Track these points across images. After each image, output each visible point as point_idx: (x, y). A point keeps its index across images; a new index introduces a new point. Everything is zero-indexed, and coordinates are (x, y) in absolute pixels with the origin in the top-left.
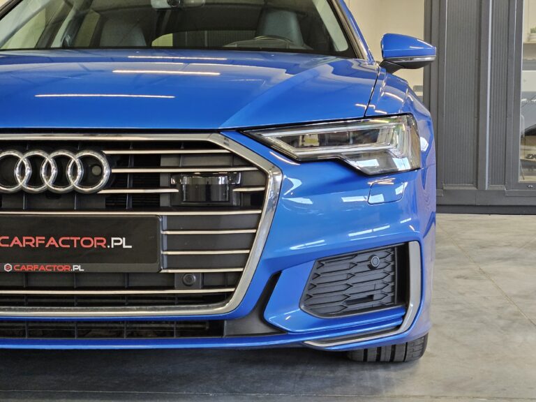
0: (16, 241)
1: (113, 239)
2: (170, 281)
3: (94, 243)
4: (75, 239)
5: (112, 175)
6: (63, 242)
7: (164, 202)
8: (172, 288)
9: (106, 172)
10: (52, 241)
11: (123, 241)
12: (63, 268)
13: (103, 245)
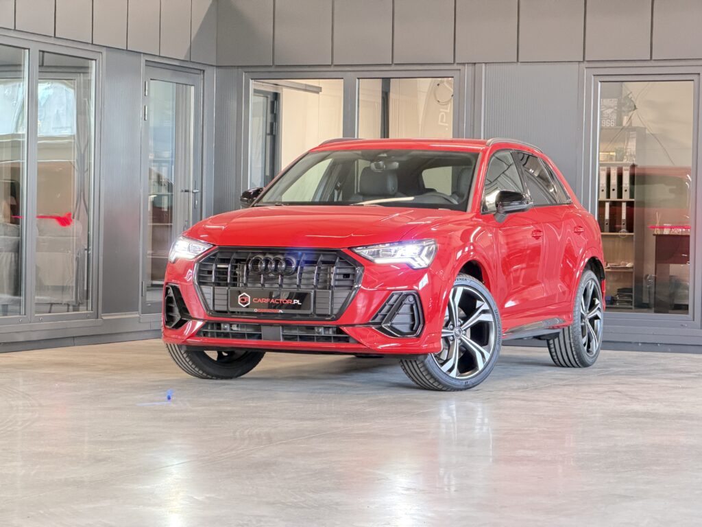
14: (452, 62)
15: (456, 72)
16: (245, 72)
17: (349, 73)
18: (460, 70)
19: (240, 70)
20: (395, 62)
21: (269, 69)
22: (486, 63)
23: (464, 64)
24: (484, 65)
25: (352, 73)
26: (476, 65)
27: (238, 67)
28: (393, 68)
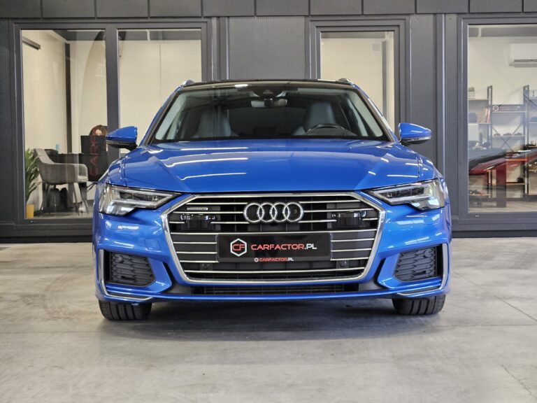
0: (260, 247)
1: (307, 245)
2: (334, 264)
3: (298, 247)
4: (289, 245)
5: (305, 213)
6: (284, 247)
7: (329, 226)
8: (335, 268)
9: (302, 212)
10: (278, 247)
11: (312, 246)
12: (284, 259)
13: (302, 248)
14: (200, 15)
15: (204, 24)
16: (15, 23)
17: (110, 25)
18: (207, 22)
19: (10, 21)
20: (151, 15)
21: (37, 21)
22: (229, 17)
23: (210, 17)
24: (227, 19)
25: (113, 25)
26: (221, 19)
27: (8, 19)
28: (149, 20)
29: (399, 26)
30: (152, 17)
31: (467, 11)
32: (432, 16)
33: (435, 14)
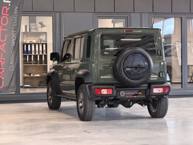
14: (53, 11)
18: (55, 14)
23: (56, 12)
24: (63, 13)
26: (61, 13)
28: (32, 12)
29: (128, 17)
30: (33, 12)
31: (152, 12)
32: (139, 14)
33: (141, 13)
